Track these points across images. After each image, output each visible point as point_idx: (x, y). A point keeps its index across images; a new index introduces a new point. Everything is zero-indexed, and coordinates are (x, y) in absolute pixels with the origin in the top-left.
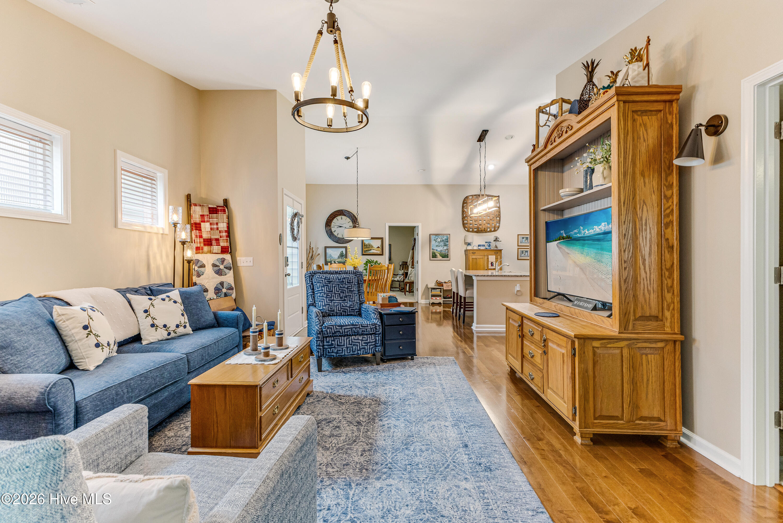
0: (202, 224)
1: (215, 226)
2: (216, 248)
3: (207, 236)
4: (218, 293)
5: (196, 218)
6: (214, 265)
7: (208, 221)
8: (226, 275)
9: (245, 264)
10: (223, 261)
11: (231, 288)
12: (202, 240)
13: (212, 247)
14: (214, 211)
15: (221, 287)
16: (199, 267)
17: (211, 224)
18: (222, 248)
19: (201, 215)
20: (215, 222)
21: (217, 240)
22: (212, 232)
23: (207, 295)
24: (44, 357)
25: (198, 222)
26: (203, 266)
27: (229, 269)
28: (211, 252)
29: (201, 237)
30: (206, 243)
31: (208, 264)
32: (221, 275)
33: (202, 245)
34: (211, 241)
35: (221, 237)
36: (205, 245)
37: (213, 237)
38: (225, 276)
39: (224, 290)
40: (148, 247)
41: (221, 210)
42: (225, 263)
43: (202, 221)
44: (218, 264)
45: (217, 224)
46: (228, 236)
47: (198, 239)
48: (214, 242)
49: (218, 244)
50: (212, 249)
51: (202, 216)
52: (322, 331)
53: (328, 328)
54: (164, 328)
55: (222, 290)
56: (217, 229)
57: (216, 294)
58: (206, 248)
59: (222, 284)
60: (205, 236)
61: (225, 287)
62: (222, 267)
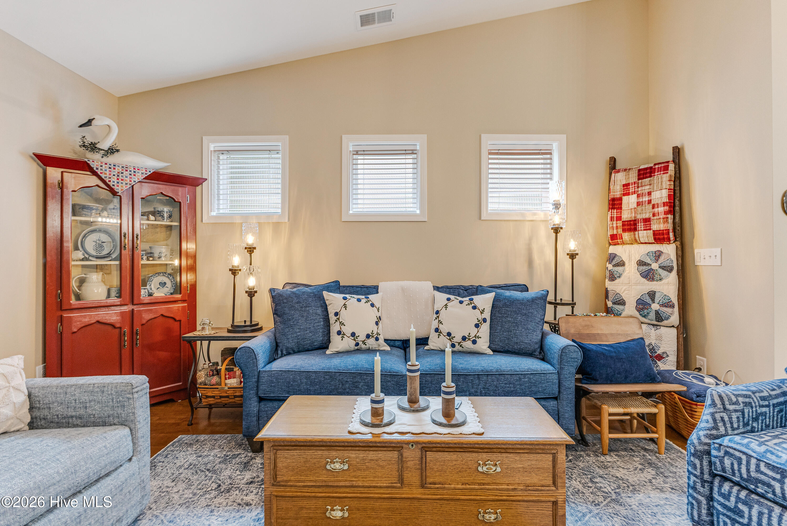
0: (625, 199)
1: (646, 199)
2: (644, 235)
3: (629, 216)
4: (642, 309)
5: (617, 191)
6: (641, 263)
7: (634, 193)
8: (661, 280)
9: (708, 262)
10: (658, 255)
11: (669, 305)
12: (620, 223)
13: (637, 233)
14: (646, 173)
15: (649, 300)
16: (614, 266)
17: (638, 196)
18: (655, 233)
19: (624, 185)
20: (647, 191)
21: (647, 221)
22: (639, 208)
23: (623, 310)
24: (298, 330)
25: (618, 196)
26: (622, 264)
27: (670, 269)
28: (636, 241)
29: (619, 218)
30: (626, 227)
31: (630, 260)
32: (652, 279)
33: (620, 231)
34: (635, 224)
35: (654, 215)
36: (624, 230)
37: (639, 217)
38: (659, 283)
39: (655, 306)
40: (530, 239)
41: (660, 170)
42: (661, 260)
43: (624, 195)
44: (648, 261)
45: (649, 194)
46: (672, 211)
47: (615, 222)
48: (640, 226)
49: (647, 228)
50: (637, 236)
51: (626, 186)
52: (708, 453)
53: (727, 453)
54: (447, 337)
55: (650, 305)
56: (650, 202)
57: (639, 310)
58: (626, 236)
59: (652, 295)
60: (626, 216)
61: (657, 300)
62: (655, 266)
